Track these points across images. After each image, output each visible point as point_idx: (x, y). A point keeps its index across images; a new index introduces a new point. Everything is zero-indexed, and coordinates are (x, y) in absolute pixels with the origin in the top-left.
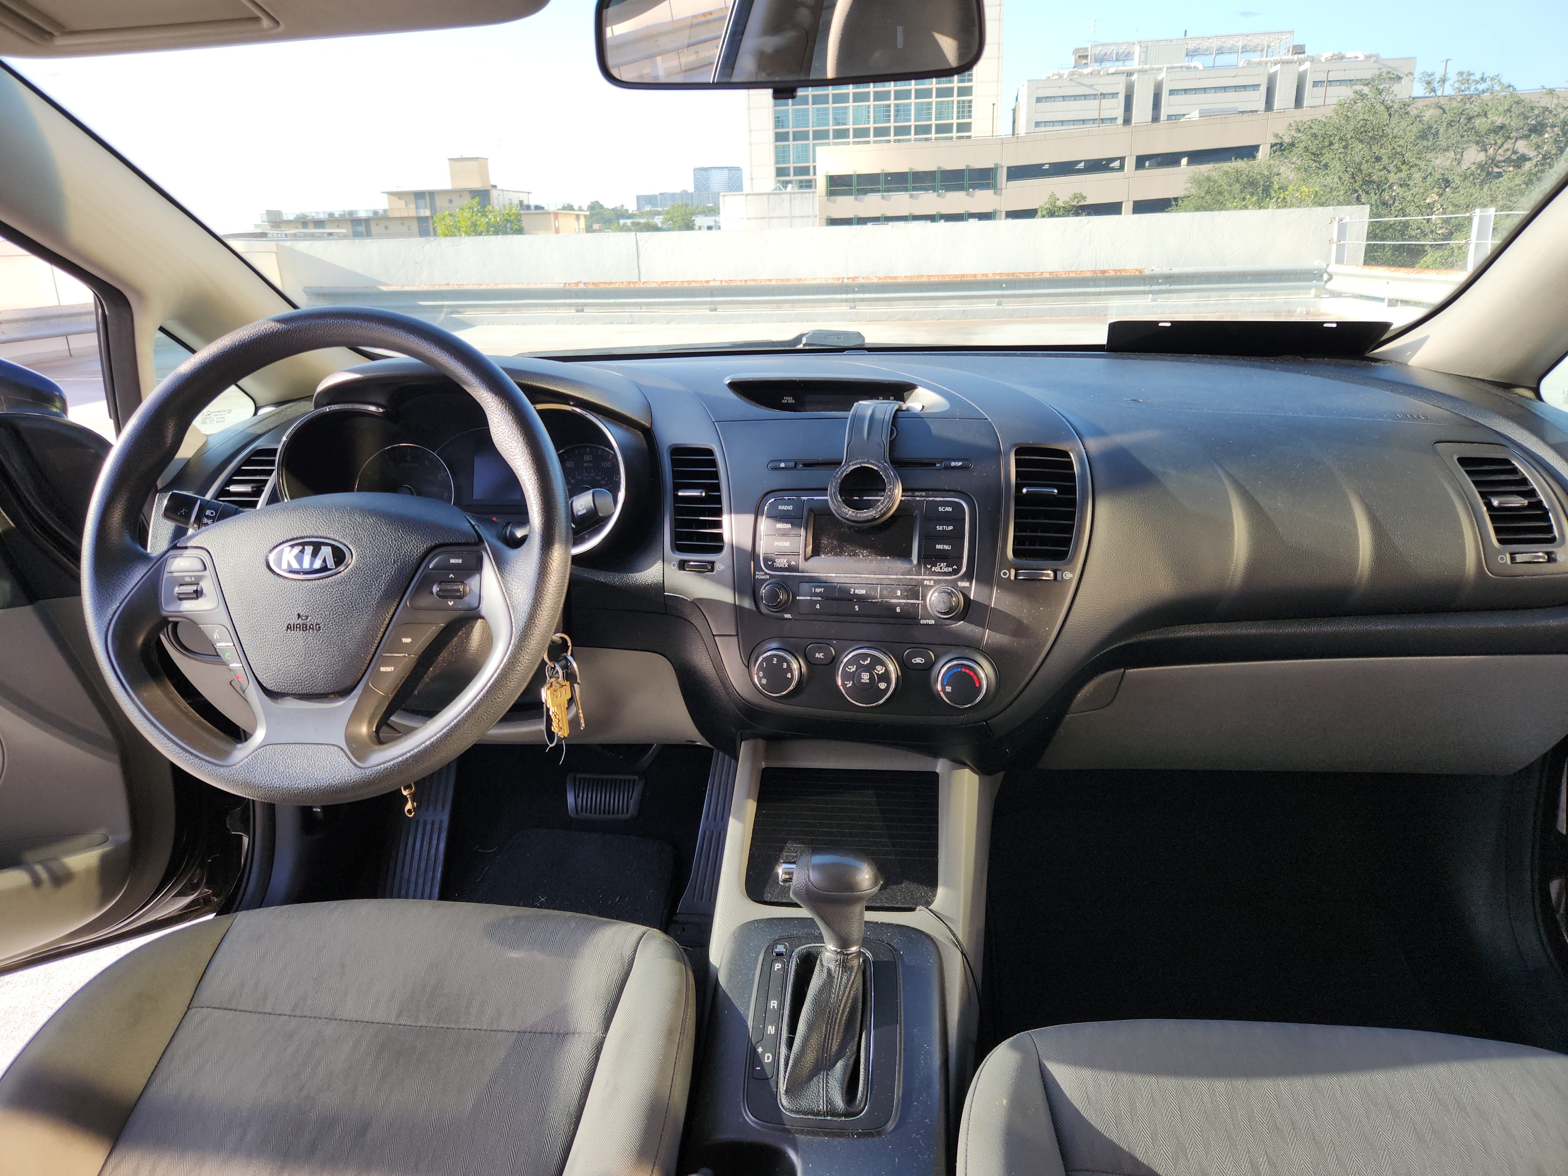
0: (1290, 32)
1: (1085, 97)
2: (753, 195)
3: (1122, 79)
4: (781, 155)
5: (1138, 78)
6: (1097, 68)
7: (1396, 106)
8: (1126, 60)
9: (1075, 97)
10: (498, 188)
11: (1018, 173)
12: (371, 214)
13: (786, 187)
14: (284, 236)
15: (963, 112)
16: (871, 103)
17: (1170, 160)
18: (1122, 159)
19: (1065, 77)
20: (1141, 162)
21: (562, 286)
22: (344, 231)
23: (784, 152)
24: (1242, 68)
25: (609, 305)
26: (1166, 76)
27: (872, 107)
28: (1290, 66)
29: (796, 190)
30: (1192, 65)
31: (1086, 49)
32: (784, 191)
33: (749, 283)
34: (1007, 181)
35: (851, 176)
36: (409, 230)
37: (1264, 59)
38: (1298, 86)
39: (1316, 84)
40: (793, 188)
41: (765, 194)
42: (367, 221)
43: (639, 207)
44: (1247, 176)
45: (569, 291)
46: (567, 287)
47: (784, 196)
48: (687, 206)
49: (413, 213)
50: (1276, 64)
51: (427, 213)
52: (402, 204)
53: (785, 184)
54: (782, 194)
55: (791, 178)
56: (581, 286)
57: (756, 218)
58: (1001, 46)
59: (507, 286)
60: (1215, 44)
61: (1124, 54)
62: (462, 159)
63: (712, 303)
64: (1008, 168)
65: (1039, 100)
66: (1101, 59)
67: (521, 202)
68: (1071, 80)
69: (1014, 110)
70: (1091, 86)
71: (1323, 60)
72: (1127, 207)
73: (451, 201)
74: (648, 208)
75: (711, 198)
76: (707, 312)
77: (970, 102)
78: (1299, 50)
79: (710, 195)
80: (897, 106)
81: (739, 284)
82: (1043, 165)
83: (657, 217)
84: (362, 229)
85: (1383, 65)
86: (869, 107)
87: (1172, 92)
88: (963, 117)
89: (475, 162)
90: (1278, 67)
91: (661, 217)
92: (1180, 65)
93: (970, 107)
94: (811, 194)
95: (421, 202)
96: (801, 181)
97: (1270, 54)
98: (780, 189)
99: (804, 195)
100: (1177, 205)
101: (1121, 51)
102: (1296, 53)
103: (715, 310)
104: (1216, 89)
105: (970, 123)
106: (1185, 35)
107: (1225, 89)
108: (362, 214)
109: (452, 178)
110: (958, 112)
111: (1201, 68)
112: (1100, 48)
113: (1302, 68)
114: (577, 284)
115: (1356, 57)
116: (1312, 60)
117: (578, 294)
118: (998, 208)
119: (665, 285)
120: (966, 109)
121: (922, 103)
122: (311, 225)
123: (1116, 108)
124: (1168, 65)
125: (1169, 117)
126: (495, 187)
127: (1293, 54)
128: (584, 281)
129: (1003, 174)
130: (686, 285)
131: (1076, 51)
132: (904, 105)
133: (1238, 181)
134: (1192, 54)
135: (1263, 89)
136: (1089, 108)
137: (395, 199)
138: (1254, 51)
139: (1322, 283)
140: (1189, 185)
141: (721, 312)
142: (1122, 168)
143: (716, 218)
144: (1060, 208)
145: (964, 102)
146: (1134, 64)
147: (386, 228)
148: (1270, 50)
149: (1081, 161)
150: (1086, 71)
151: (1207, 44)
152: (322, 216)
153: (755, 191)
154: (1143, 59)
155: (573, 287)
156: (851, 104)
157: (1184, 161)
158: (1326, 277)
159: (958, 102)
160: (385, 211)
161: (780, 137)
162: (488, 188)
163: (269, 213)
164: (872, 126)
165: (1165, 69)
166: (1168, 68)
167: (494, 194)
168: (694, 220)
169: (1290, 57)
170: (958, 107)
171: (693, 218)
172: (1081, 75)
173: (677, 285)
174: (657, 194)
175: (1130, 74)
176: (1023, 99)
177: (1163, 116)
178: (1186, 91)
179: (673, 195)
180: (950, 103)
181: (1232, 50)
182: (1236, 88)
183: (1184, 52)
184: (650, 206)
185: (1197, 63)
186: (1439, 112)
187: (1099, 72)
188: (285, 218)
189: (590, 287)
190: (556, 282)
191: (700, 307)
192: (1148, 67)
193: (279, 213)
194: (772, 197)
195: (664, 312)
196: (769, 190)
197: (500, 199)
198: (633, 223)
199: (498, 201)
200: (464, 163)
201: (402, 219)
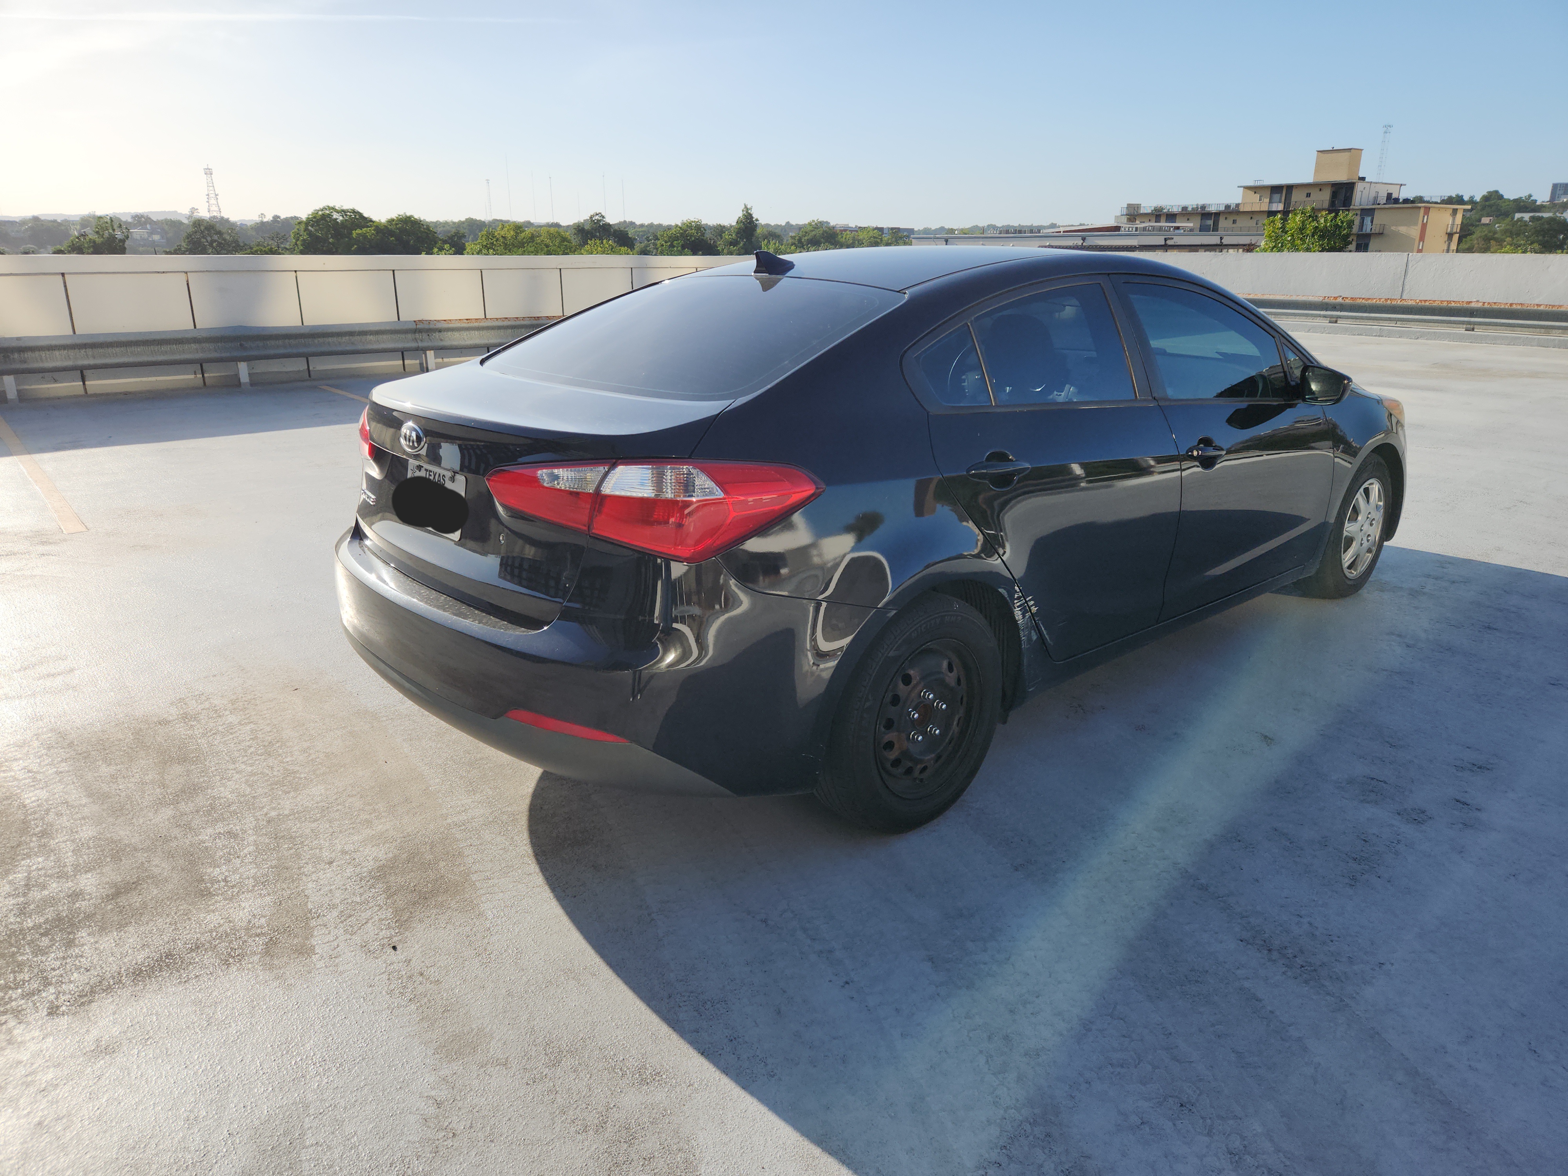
10: (1366, 179)
12: (1222, 208)
14: (1134, 229)
21: (1322, 299)
22: (1191, 225)
25: (1362, 318)
33: (1514, 306)
36: (1257, 223)
42: (1217, 214)
43: (1549, 199)
45: (1327, 304)
46: (1326, 300)
49: (1265, 208)
51: (1279, 207)
52: (1256, 198)
56: (1340, 300)
62: (1333, 151)
63: (1469, 323)
67: (1389, 196)
73: (1308, 195)
74: (1565, 199)
76: (1463, 331)
81: (1503, 306)
84: (1210, 222)
89: (1347, 154)
95: (1276, 197)
103: (1473, 330)
108: (1213, 209)
109: (1316, 171)
114: (1335, 298)
117: (1334, 307)
119: (1423, 303)
122: (1163, 218)
126: (1363, 179)
128: (1342, 295)
130: (1445, 304)
137: (1251, 193)
141: (1478, 332)
147: (1234, 222)
152: (1175, 210)
155: (1332, 301)
160: (1238, 205)
162: (1355, 181)
163: (1129, 206)
167: (1359, 187)
173: (1435, 304)
188: (1142, 211)
189: (1347, 301)
191: (1458, 326)
193: (1138, 206)
195: (1416, 328)
197: (1366, 192)
198: (1532, 219)
199: (1361, 197)
200: (1334, 155)
201: (1252, 214)
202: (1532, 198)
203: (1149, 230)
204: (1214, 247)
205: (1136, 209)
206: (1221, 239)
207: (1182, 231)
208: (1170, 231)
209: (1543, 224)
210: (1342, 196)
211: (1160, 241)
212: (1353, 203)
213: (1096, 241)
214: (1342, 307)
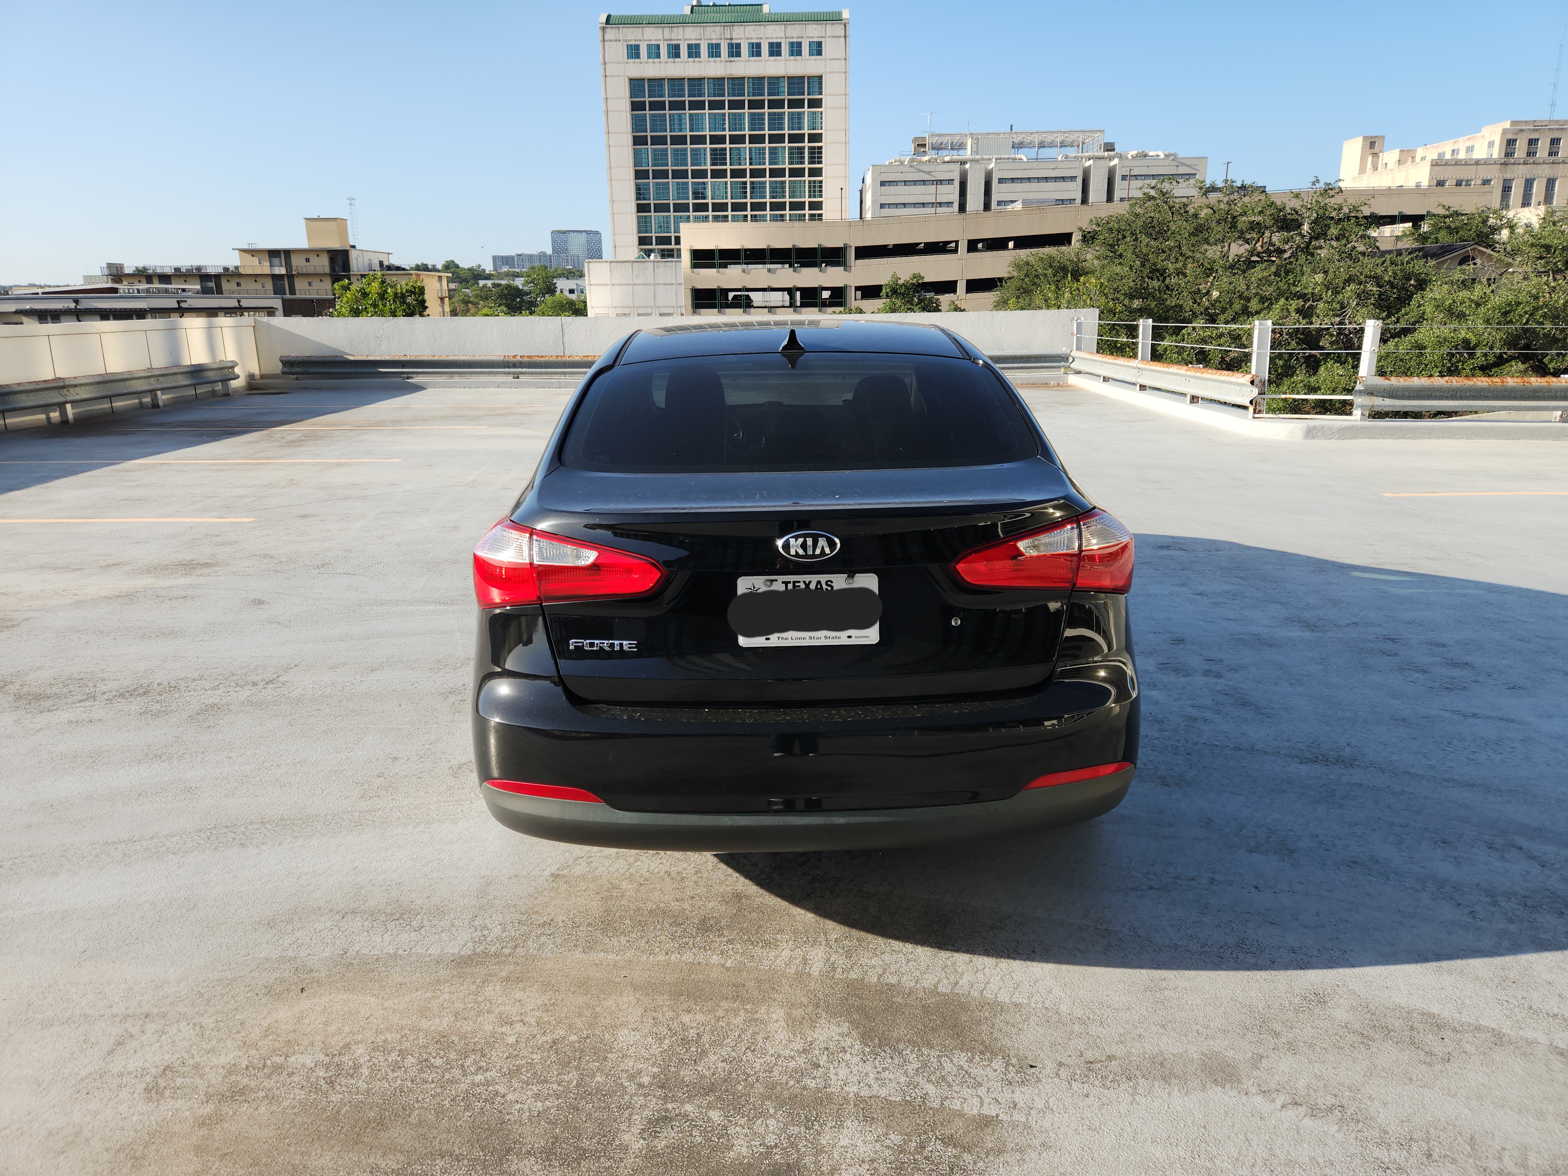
0: (1101, 131)
1: (924, 182)
2: (616, 262)
3: (957, 167)
4: (643, 225)
5: (971, 167)
6: (934, 156)
7: (1177, 206)
8: (960, 149)
9: (915, 182)
10: (357, 248)
11: (864, 253)
12: (221, 270)
13: (649, 256)
14: (136, 291)
15: (814, 191)
16: (729, 179)
17: (997, 244)
18: (957, 242)
19: (906, 163)
20: (972, 246)
21: (502, 358)
22: (193, 287)
23: (646, 222)
24: (1060, 161)
25: (541, 373)
26: (995, 166)
27: (729, 184)
28: (1101, 161)
29: (659, 259)
30: (1018, 156)
31: (924, 138)
32: (647, 259)
34: (856, 259)
35: (714, 250)
36: (263, 287)
37: (1080, 154)
38: (1109, 179)
39: (1124, 178)
40: (655, 256)
41: (629, 262)
42: (218, 277)
43: (495, 269)
44: (1059, 262)
45: (508, 362)
46: (507, 359)
47: (648, 263)
48: (546, 267)
49: (267, 271)
50: (1089, 159)
51: (282, 271)
52: (256, 260)
53: (648, 253)
54: (645, 262)
55: (654, 246)
56: (518, 358)
57: (620, 285)
58: (847, 132)
59: (456, 358)
60: (1037, 139)
61: (958, 144)
62: (319, 219)
64: (856, 248)
65: (883, 184)
66: (937, 148)
67: (381, 263)
68: (911, 166)
69: (861, 191)
70: (929, 173)
71: (1130, 157)
72: (961, 287)
73: (308, 260)
74: (505, 269)
75: (569, 260)
77: (821, 182)
78: (1109, 147)
79: (569, 258)
80: (752, 183)
82: (888, 245)
83: (517, 279)
84: (212, 284)
85: (1179, 163)
86: (726, 183)
87: (1001, 181)
88: (815, 197)
89: (333, 223)
90: (1091, 162)
91: (522, 279)
92: (1007, 156)
93: (821, 187)
94: (674, 263)
95: (276, 261)
96: (663, 250)
97: (1085, 150)
98: (643, 258)
99: (667, 264)
100: (1001, 286)
101: (955, 141)
102: (1107, 150)
104: (1039, 179)
105: (821, 202)
106: (1011, 130)
107: (1046, 179)
108: (211, 271)
109: (309, 237)
110: (810, 191)
111: (1025, 160)
112: (936, 138)
113: (1112, 163)
114: (514, 357)
115: (1158, 156)
116: (1120, 157)
117: (514, 365)
118: (849, 284)
120: (817, 189)
121: (776, 182)
122: (156, 280)
123: (951, 193)
124: (997, 157)
125: (999, 203)
126: (354, 247)
127: (1104, 151)
128: (519, 354)
129: (852, 254)
131: (915, 139)
132: (760, 183)
133: (1051, 266)
134: (1018, 146)
135: (1080, 181)
136: (926, 193)
137: (248, 256)
138: (1072, 146)
139: (1067, 364)
140: (1011, 268)
142: (955, 251)
143: (579, 282)
144: (901, 287)
145: (814, 182)
146: (967, 154)
147: (238, 284)
148: (1085, 146)
149: (921, 243)
150: (926, 158)
151: (1030, 138)
152: (169, 271)
153: (618, 259)
154: (974, 149)
155: (512, 359)
156: (709, 180)
157: (1011, 244)
158: (1071, 360)
159: (810, 182)
160: (237, 268)
161: (641, 208)
162: (347, 249)
163: (110, 266)
164: (729, 201)
165: (994, 160)
166: (996, 159)
167: (353, 254)
168: (555, 283)
169: (1102, 153)
170: (810, 187)
171: (555, 281)
172: (920, 162)
174: (514, 255)
175: (963, 163)
176: (869, 181)
177: (994, 205)
178: (1013, 180)
179: (531, 256)
180: (802, 182)
181: (1052, 145)
182: (1056, 179)
183: (1011, 145)
184: (508, 267)
185: (1022, 155)
186: (1211, 211)
187: (936, 159)
188: (126, 272)
189: (525, 359)
190: (496, 355)
192: (979, 157)
193: (120, 267)
194: (635, 265)
196: (633, 259)
197: (360, 259)
198: (494, 285)
199: (357, 263)
200: (322, 223)
201: (256, 277)
202: (481, 268)
203: (153, 293)
204: (234, 310)
205: (119, 269)
206: (239, 301)
207: (190, 294)
208: (178, 293)
209: (502, 290)
210: (339, 261)
211: (172, 303)
212: (351, 269)
213: (94, 304)
214: (521, 365)
